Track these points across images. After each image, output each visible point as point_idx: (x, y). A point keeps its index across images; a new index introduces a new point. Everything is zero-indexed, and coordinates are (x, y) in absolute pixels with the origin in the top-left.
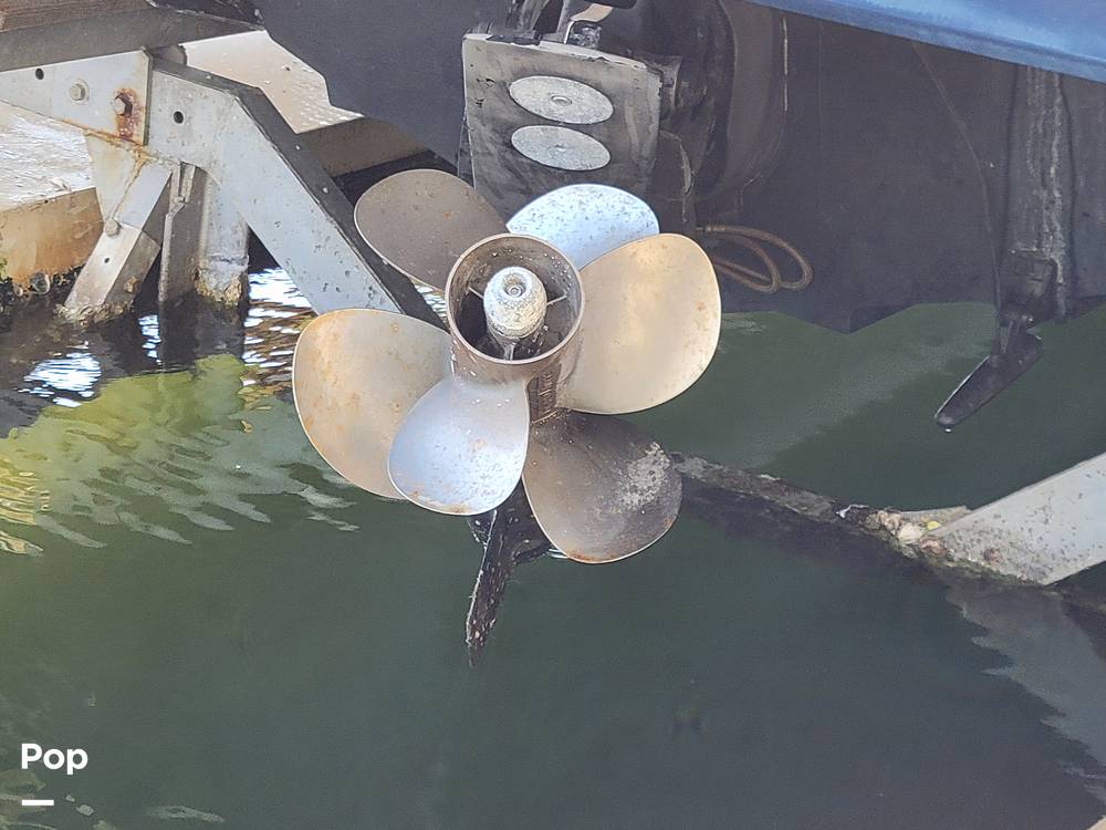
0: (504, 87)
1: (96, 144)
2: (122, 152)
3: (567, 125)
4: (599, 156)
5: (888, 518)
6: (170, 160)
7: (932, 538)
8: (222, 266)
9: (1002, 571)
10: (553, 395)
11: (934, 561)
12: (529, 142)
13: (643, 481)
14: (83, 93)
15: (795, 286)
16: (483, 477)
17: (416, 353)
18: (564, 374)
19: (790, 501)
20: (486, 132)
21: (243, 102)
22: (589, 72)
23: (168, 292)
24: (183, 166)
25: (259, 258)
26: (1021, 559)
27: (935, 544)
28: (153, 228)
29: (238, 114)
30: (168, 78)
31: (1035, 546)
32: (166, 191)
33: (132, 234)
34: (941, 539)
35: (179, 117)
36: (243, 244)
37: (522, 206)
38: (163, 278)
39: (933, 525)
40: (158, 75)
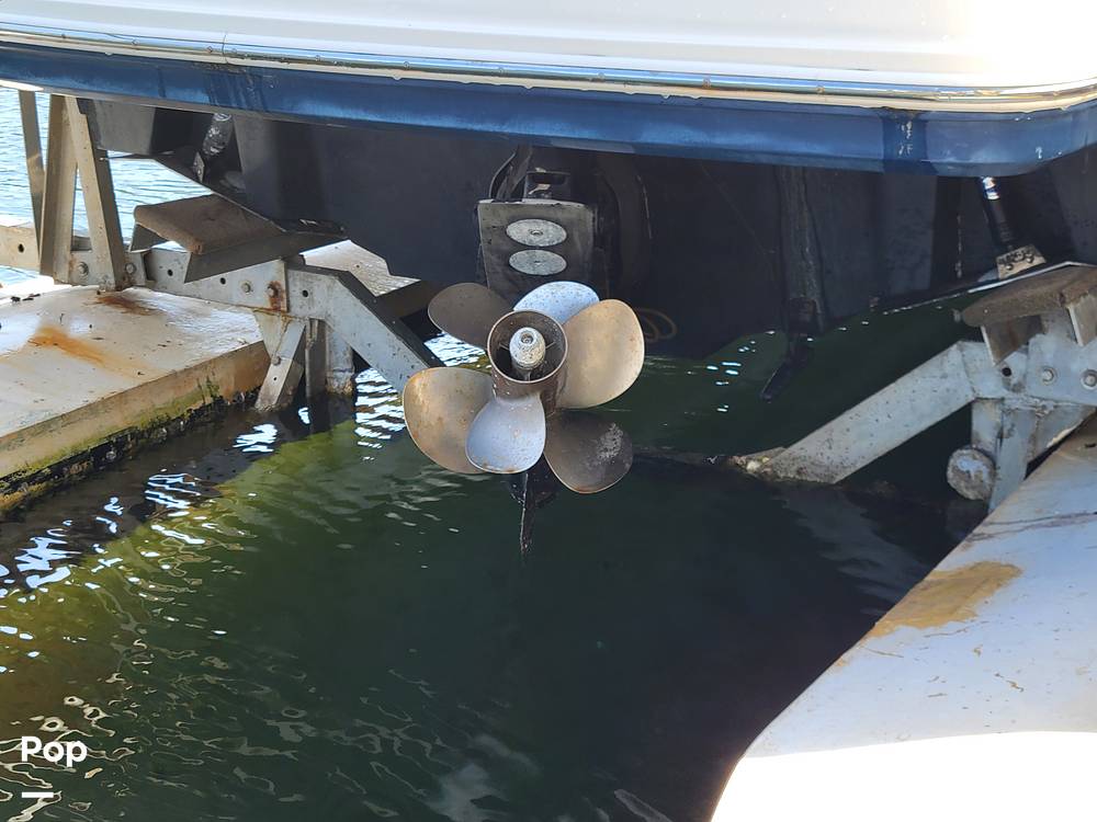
0: (503, 230)
1: (259, 315)
2: (275, 318)
3: (541, 248)
4: (560, 264)
5: (739, 460)
6: (303, 318)
7: (766, 466)
8: (339, 374)
9: (809, 479)
10: (554, 400)
11: (769, 479)
12: (520, 261)
13: (610, 445)
14: (249, 287)
15: (669, 337)
16: (523, 450)
17: (471, 389)
18: (560, 388)
19: (681, 458)
20: (494, 258)
21: (341, 280)
22: (551, 213)
23: (312, 393)
24: (311, 320)
25: (360, 364)
26: (819, 471)
27: (768, 470)
28: (298, 357)
29: (339, 286)
30: (296, 272)
31: (826, 462)
32: (303, 335)
33: (287, 362)
34: (771, 466)
35: (305, 294)
36: (350, 360)
37: (519, 301)
38: (308, 385)
39: (765, 460)
40: (291, 272)
